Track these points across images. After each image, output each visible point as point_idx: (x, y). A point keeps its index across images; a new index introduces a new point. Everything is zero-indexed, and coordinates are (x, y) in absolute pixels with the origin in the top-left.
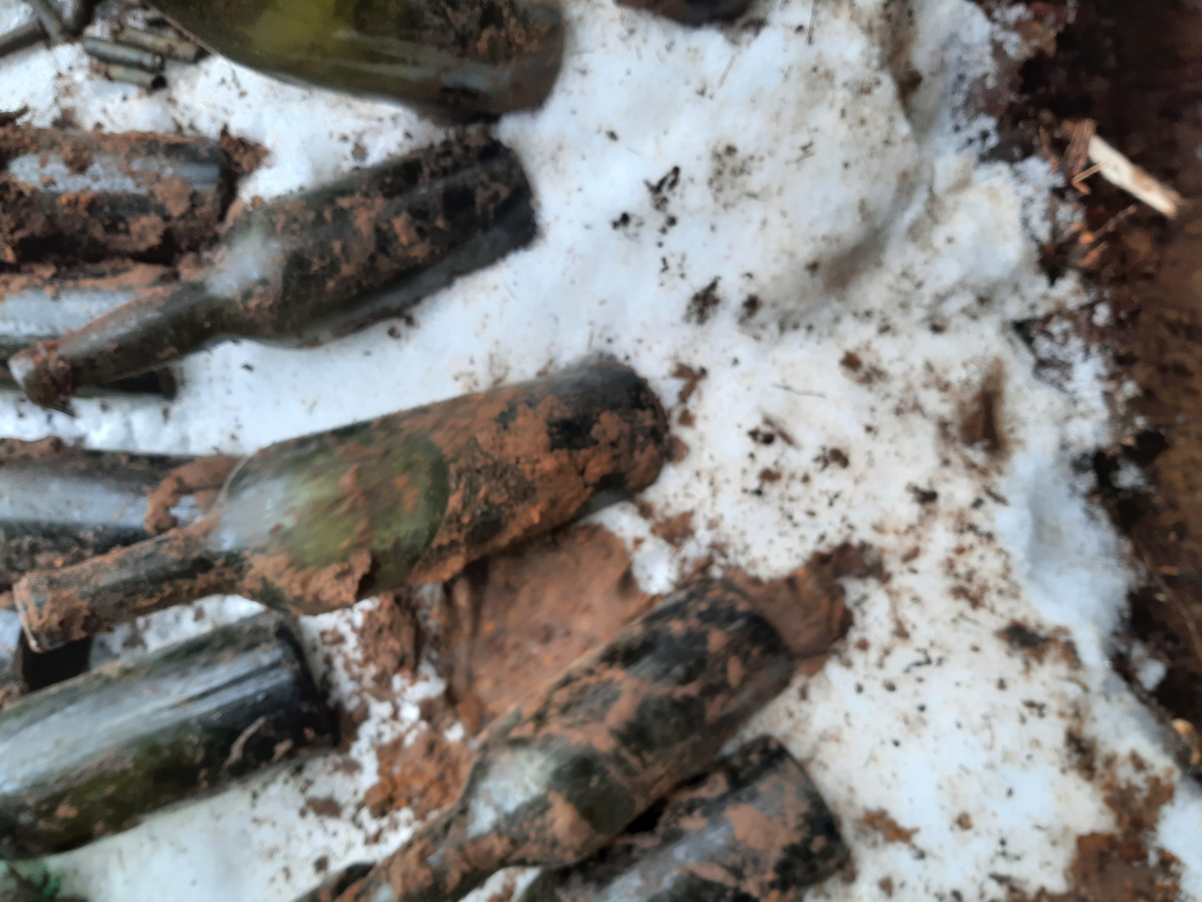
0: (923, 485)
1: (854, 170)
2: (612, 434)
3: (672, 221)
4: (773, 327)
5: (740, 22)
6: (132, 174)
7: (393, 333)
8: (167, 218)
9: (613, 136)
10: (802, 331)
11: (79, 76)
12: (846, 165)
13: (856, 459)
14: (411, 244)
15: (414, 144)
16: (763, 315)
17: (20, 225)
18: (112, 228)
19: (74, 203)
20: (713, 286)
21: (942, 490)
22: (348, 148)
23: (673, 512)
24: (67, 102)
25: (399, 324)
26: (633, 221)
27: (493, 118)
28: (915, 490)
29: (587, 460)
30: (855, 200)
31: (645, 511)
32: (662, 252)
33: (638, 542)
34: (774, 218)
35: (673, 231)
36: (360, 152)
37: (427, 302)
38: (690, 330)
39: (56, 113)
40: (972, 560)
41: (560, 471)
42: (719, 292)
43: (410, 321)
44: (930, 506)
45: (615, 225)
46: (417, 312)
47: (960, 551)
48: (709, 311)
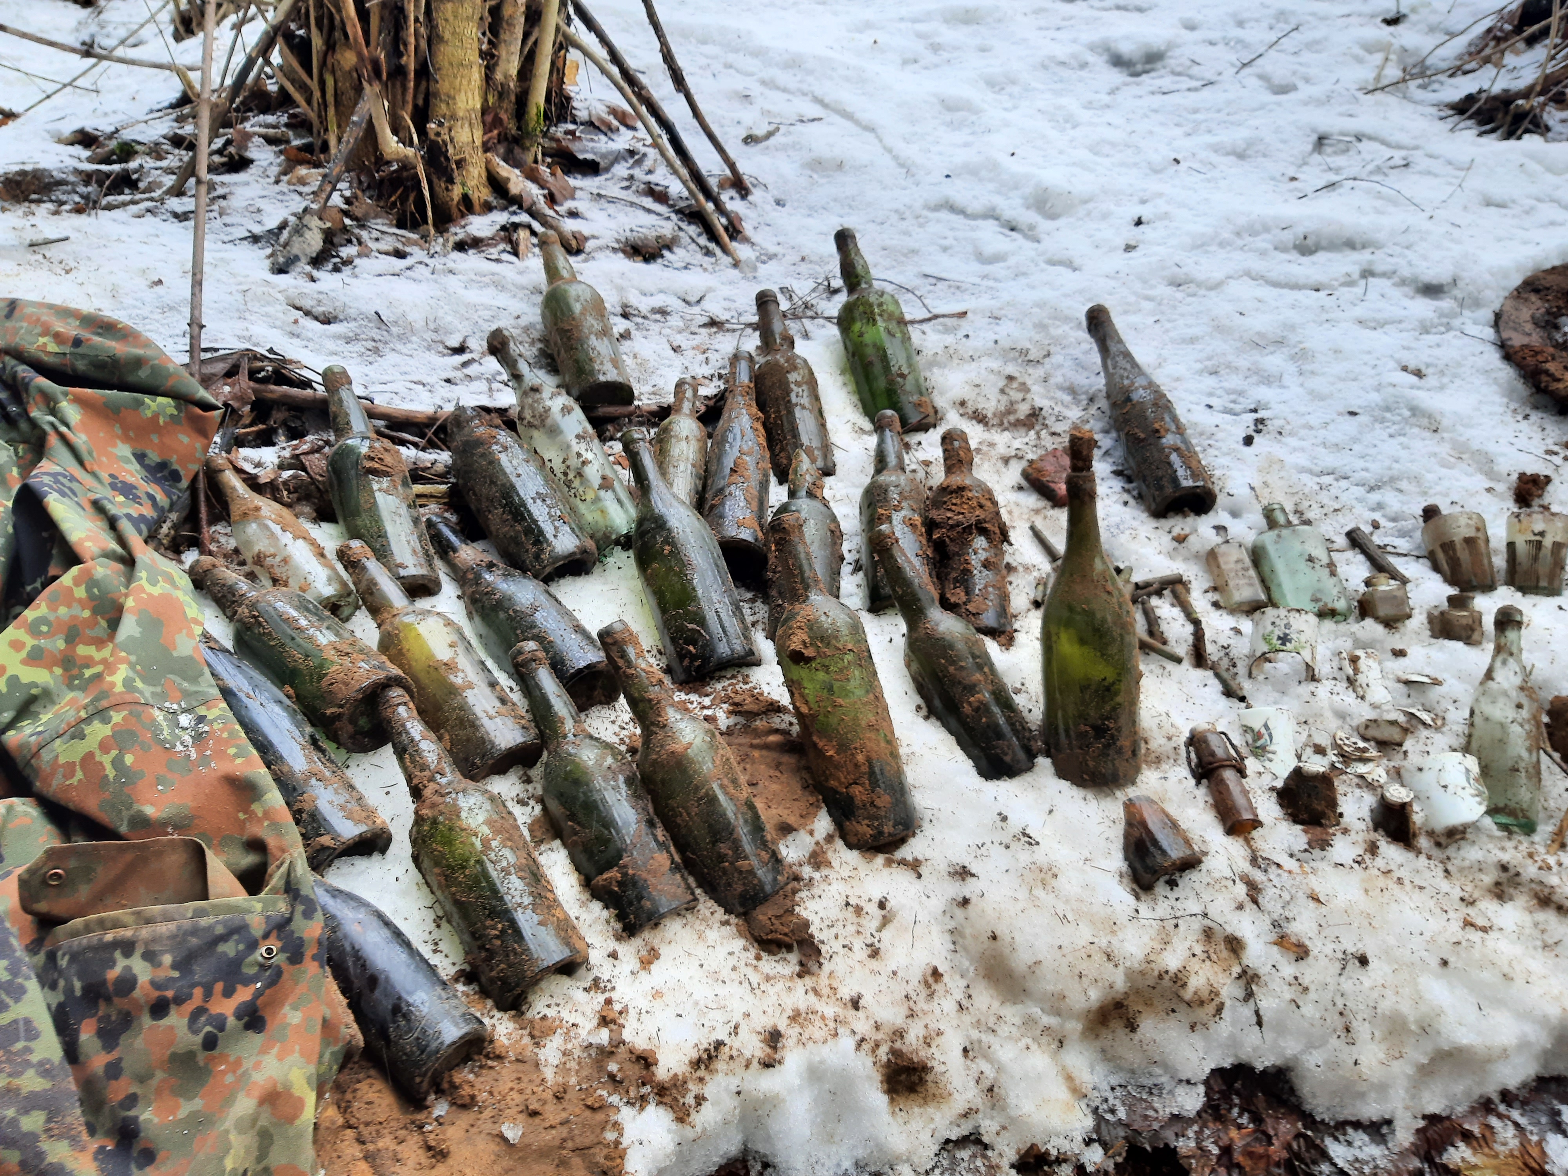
0: (862, 1003)
1: (1059, 953)
2: (878, 802)
3: (1007, 847)
4: (952, 925)
5: (1135, 887)
6: (986, 587)
7: (918, 708)
8: (965, 604)
9: (1051, 812)
10: (952, 947)
11: (1036, 574)
12: (1060, 947)
13: (874, 964)
14: (970, 704)
15: (1025, 713)
16: (959, 913)
17: (951, 540)
18: (956, 580)
19: (967, 562)
20: (973, 875)
21: (861, 1014)
22: (1019, 686)
23: (830, 855)
24: (1021, 569)
25: (924, 711)
26: (1004, 824)
27: (1048, 755)
28: (860, 997)
29: (862, 785)
30: (1040, 957)
31: (829, 839)
32: (988, 844)
33: (811, 833)
34: (1020, 906)
35: (1002, 848)
36: (1017, 691)
37: (939, 724)
38: (943, 868)
39: (1014, 564)
40: (818, 1023)
41: (857, 766)
42: (970, 880)
43: (926, 718)
44: (849, 1005)
45: (1000, 814)
46: (933, 720)
47: (823, 1018)
48: (957, 877)
